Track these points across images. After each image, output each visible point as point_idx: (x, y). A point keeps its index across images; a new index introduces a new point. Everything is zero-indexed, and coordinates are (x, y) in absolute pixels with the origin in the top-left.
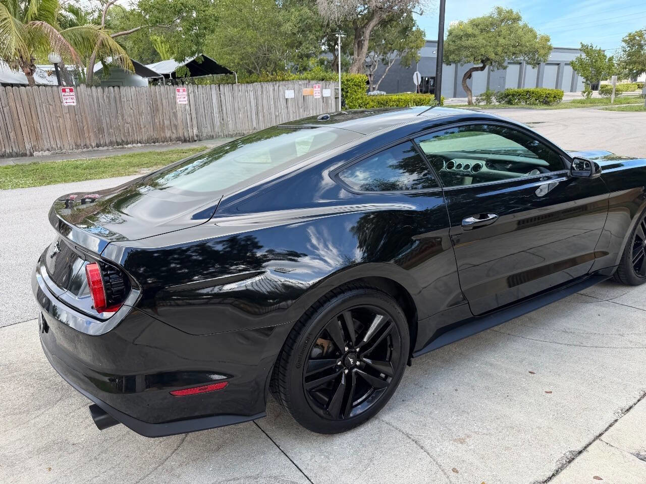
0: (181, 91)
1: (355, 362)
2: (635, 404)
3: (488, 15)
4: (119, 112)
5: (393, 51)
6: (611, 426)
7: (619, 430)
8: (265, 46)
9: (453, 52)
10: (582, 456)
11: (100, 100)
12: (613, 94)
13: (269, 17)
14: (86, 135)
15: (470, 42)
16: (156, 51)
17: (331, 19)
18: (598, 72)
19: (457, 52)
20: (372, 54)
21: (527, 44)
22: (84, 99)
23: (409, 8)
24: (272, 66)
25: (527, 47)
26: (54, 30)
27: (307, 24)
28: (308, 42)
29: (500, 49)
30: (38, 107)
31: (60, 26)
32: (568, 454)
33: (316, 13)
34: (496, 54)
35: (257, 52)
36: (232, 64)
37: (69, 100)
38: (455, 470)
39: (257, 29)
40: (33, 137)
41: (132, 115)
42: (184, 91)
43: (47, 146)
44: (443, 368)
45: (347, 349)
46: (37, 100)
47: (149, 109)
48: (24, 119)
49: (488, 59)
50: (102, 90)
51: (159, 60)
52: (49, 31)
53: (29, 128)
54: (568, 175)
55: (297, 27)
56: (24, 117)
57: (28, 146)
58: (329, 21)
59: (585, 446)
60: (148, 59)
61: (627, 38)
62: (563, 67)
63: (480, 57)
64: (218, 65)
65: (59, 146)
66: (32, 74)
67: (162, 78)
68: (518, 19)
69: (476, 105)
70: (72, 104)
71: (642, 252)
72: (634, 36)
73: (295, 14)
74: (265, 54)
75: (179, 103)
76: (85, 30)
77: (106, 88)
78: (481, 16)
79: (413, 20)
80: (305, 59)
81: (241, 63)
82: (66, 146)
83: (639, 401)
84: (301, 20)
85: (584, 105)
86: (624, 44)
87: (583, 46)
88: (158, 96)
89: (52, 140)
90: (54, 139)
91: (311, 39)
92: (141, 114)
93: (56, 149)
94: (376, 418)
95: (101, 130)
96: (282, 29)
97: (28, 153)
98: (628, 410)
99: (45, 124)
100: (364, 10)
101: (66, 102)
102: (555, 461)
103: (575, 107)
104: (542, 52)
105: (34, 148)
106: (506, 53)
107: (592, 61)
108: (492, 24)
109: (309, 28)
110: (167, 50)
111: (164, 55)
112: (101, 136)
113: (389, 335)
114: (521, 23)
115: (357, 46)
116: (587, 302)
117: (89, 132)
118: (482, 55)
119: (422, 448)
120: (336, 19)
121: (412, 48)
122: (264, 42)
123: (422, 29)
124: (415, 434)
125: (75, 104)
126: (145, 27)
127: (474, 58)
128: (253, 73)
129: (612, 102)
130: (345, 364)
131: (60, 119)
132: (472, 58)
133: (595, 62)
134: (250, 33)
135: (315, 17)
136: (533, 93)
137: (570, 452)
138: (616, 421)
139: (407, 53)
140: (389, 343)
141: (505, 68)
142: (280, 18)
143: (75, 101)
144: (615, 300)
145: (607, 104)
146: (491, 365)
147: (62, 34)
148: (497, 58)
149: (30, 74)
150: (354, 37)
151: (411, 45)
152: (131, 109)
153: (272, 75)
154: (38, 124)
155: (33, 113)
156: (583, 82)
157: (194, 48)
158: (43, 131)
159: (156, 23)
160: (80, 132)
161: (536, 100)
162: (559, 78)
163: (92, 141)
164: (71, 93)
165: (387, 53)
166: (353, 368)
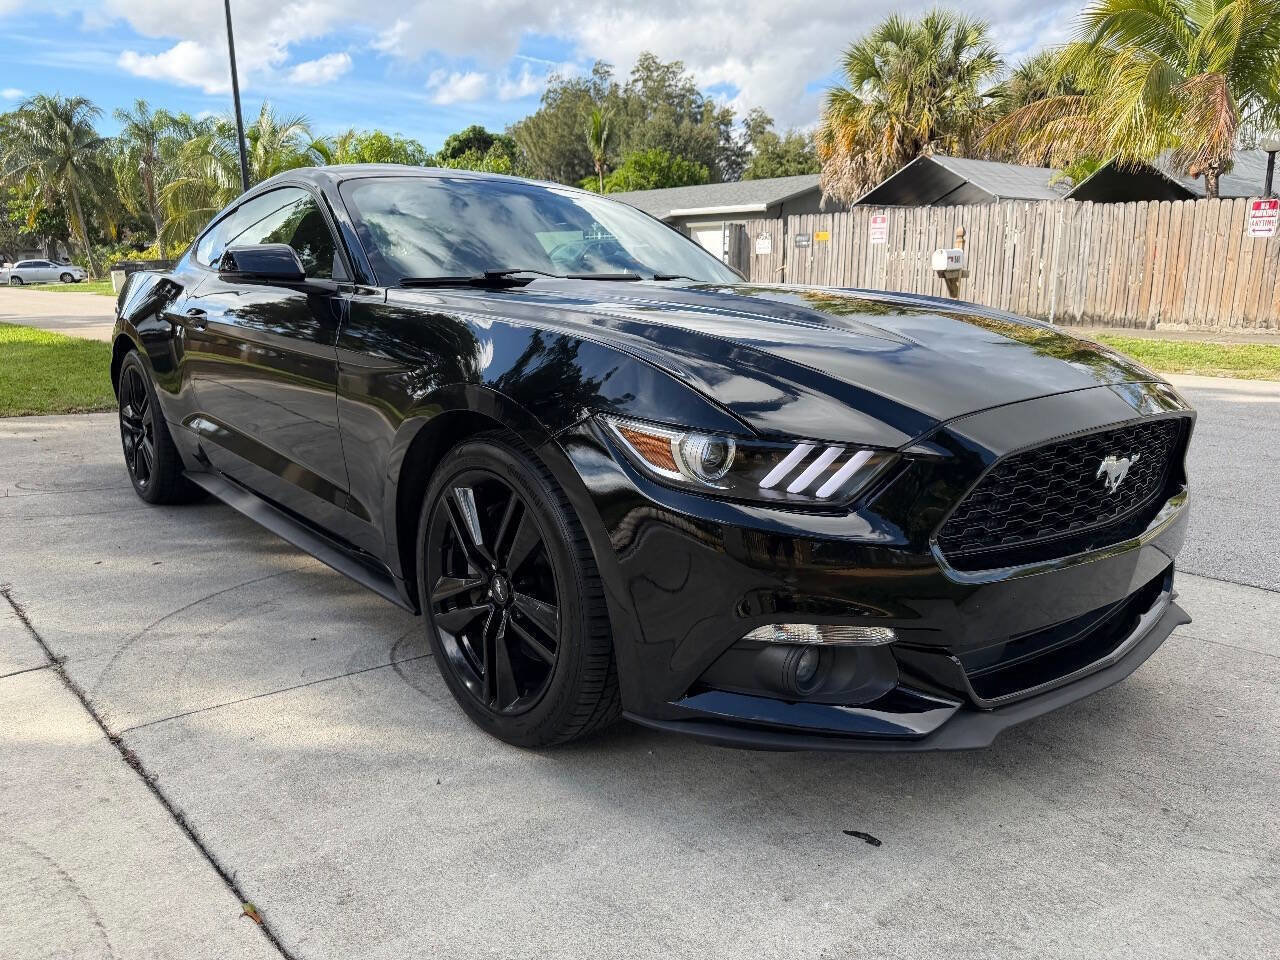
30: (1196, 237)
37: (1262, 225)
40: (1168, 295)
43: (1188, 313)
46: (1197, 225)
53: (1167, 277)
57: (1153, 310)
65: (1209, 316)
70: (1266, 234)
82: (1225, 318)
89: (1200, 304)
90: (1206, 301)
93: (1203, 322)
97: (1148, 322)
99: (1197, 272)
101: (1254, 231)
105: (1163, 315)
131: (1231, 264)
143: (1273, 228)
154: (1185, 272)
155: (1182, 250)
158: (1189, 286)
160: (1264, 293)
164: (1272, 212)
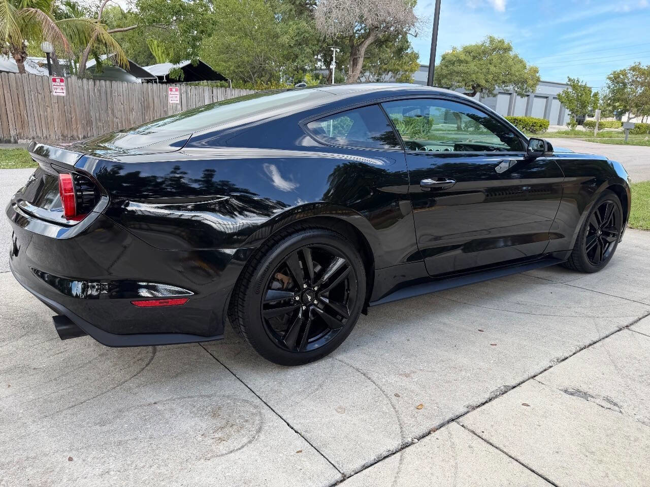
0: (174, 90)
1: (312, 300)
2: (570, 356)
3: (480, 43)
4: (109, 106)
5: (388, 72)
6: (545, 370)
7: (551, 373)
8: (261, 57)
9: (446, 76)
10: (515, 389)
11: (90, 93)
12: (596, 128)
13: (267, 28)
14: (74, 126)
15: (462, 68)
16: (152, 54)
17: (328, 34)
18: (584, 105)
19: (449, 77)
20: (367, 74)
21: (517, 74)
22: (74, 90)
23: (405, 30)
24: (268, 76)
25: (516, 76)
26: (48, 18)
27: (304, 37)
28: (304, 55)
29: (490, 77)
30: (26, 93)
31: (56, 18)
32: (502, 387)
33: (313, 27)
34: (487, 81)
35: (253, 62)
36: (227, 72)
37: (59, 90)
38: (397, 395)
39: (254, 39)
40: (19, 125)
41: (123, 110)
42: (176, 90)
43: (33, 134)
44: (399, 324)
45: (305, 286)
46: (26, 88)
47: (140, 105)
48: (11, 105)
49: (479, 85)
50: (93, 83)
51: (155, 63)
52: (42, 18)
53: (16, 115)
54: (526, 156)
55: (295, 40)
56: (11, 103)
57: (13, 133)
58: (325, 36)
59: (519, 383)
60: (143, 62)
61: (612, 76)
62: (552, 100)
63: (471, 83)
64: (213, 71)
65: (44, 135)
66: (22, 62)
67: (156, 79)
68: (508, 49)
69: (465, 130)
70: (62, 94)
71: (595, 241)
72: (619, 74)
73: (293, 28)
74: (261, 64)
75: (171, 102)
76: (80, 22)
77: (98, 81)
78: (474, 44)
79: (407, 42)
80: (301, 72)
81: (236, 71)
82: (53, 135)
83: (574, 354)
84: (298, 33)
85: (568, 136)
86: (609, 82)
87: (570, 80)
88: (150, 93)
89: (38, 129)
90: (41, 127)
91: (307, 53)
92: (132, 110)
93: (42, 138)
94: (331, 357)
95: (89, 123)
96: (279, 41)
97: (12, 140)
98: (563, 360)
99: (32, 112)
100: (361, 29)
101: (56, 92)
102: (490, 391)
103: (560, 137)
104: (530, 82)
105: (19, 136)
106: (496, 80)
107: (578, 95)
108: (484, 52)
109: (306, 41)
110: (162, 51)
111: (159, 58)
112: (89, 129)
113: (347, 278)
114: (512, 54)
115: (352, 63)
116: (543, 284)
117: (77, 124)
118: (473, 81)
119: (369, 379)
120: (333, 34)
121: (406, 71)
122: (261, 53)
123: (416, 51)
124: (363, 368)
125: (64, 95)
126: (142, 26)
127: (466, 84)
128: (248, 81)
129: (595, 135)
130: (303, 301)
131: (49, 108)
132: (463, 83)
133: (581, 96)
134: (246, 42)
135: (312, 31)
136: (520, 121)
137: (505, 386)
138: (551, 367)
139: (402, 75)
140: (346, 288)
141: (495, 96)
142: (278, 30)
143: (65, 91)
144: (569, 283)
145: (590, 136)
146: (444, 324)
147: (56, 24)
148: (487, 85)
149: (20, 61)
150: (350, 55)
151: (406, 68)
152: (122, 104)
153: (267, 84)
154: (25, 112)
155: (20, 100)
156: (569, 115)
157: (190, 50)
158: (29, 120)
159: (154, 22)
160: (68, 123)
161: (523, 128)
162: (547, 111)
163: (79, 132)
164: (62, 84)
165: (382, 75)
166: (311, 305)
